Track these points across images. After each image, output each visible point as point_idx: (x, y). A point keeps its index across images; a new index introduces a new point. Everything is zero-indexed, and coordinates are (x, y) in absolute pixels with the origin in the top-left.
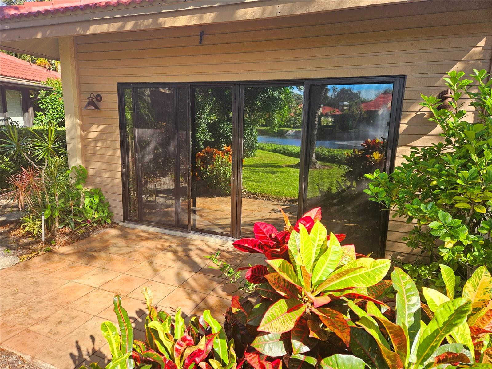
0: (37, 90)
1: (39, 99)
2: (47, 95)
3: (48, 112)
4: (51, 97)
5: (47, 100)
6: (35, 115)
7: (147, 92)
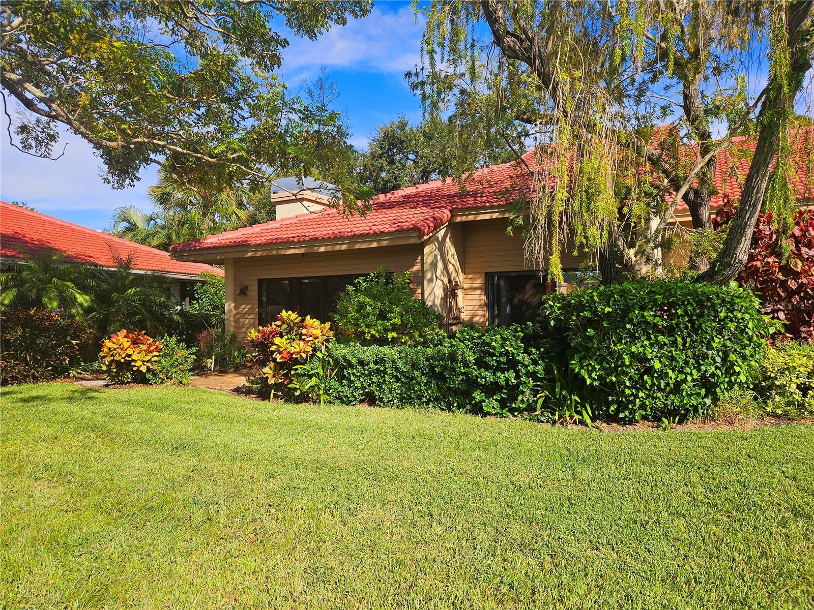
0: (193, 283)
1: (196, 290)
2: (202, 286)
3: (202, 300)
4: (204, 288)
5: (202, 290)
6: (190, 302)
7: (286, 282)
